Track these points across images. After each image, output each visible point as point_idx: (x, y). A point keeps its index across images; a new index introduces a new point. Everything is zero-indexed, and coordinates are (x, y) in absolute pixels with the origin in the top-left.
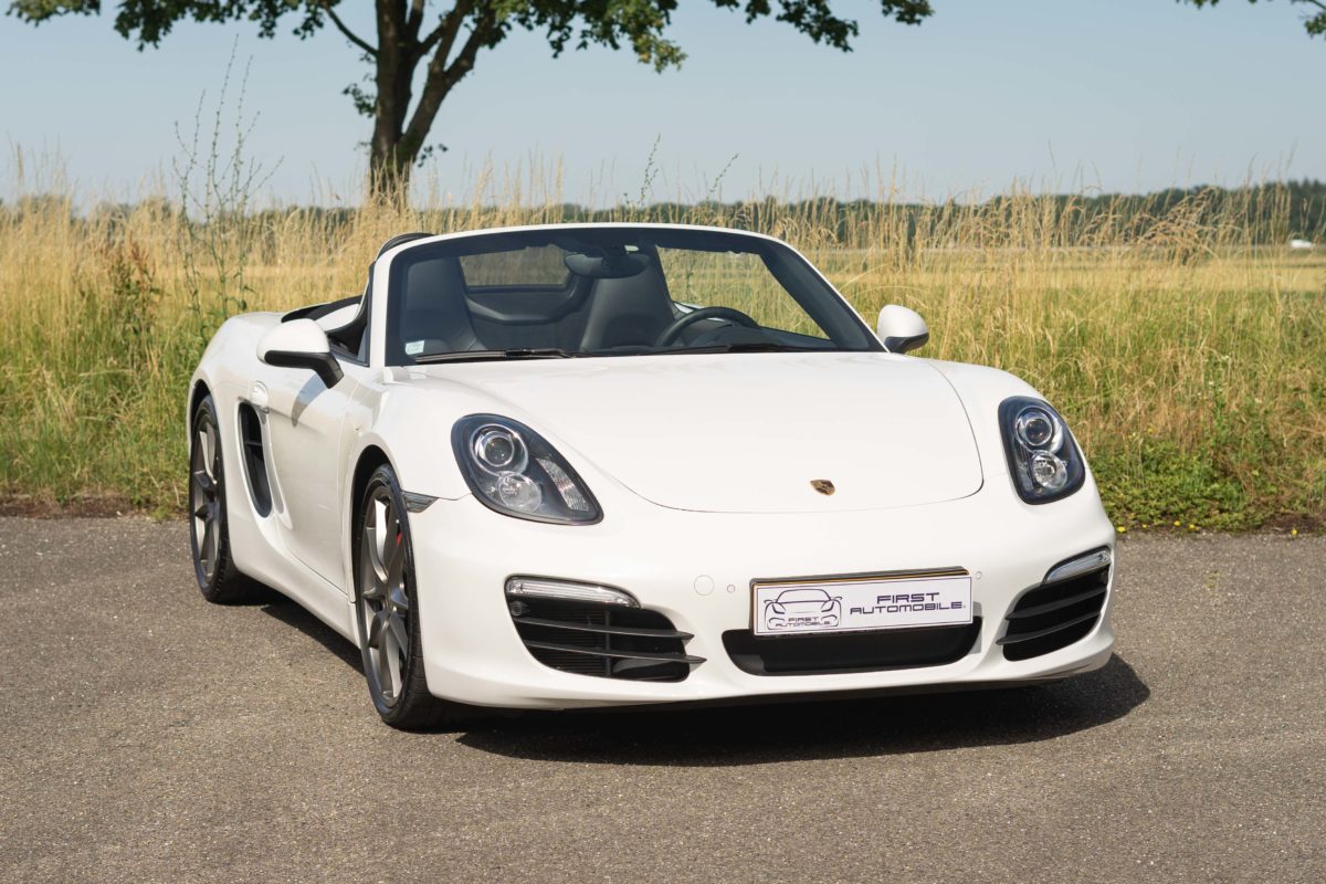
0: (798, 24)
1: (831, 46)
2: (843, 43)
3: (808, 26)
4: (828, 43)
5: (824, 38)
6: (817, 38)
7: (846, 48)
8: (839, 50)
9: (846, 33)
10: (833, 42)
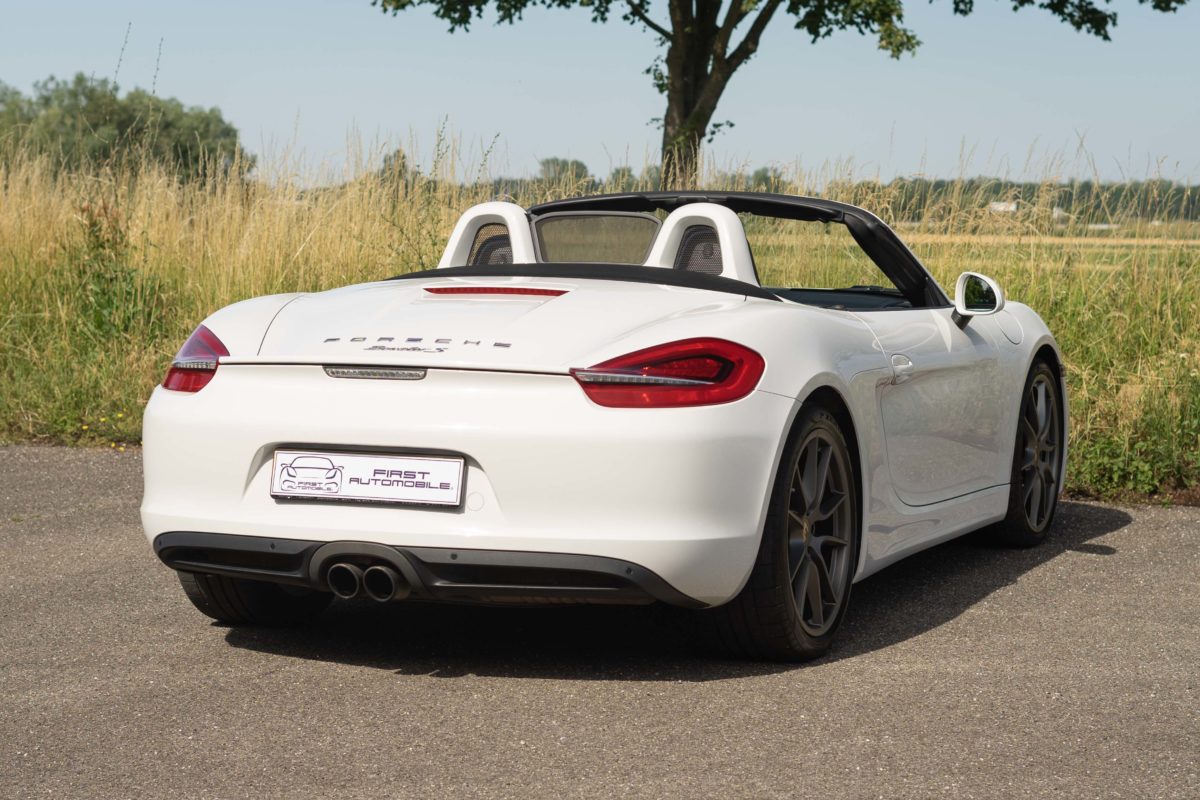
0: (1061, 13)
1: (1092, 34)
2: (1103, 32)
3: (1071, 15)
4: (1089, 31)
5: (1084, 28)
6: (1078, 26)
7: (1106, 38)
8: (1100, 39)
9: (1106, 23)
10: (1093, 30)
